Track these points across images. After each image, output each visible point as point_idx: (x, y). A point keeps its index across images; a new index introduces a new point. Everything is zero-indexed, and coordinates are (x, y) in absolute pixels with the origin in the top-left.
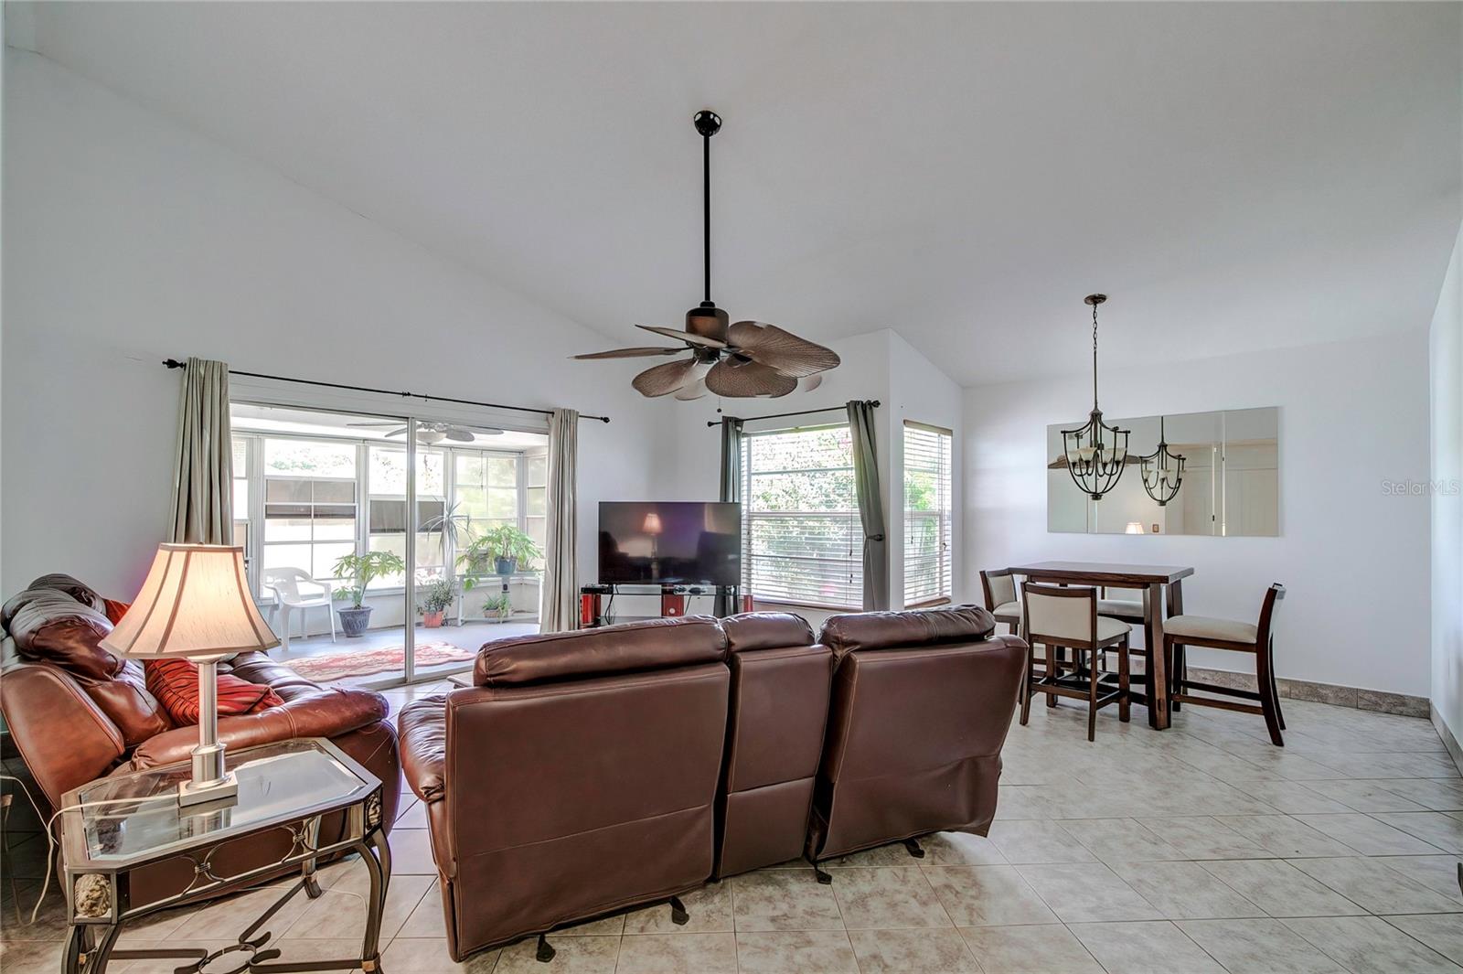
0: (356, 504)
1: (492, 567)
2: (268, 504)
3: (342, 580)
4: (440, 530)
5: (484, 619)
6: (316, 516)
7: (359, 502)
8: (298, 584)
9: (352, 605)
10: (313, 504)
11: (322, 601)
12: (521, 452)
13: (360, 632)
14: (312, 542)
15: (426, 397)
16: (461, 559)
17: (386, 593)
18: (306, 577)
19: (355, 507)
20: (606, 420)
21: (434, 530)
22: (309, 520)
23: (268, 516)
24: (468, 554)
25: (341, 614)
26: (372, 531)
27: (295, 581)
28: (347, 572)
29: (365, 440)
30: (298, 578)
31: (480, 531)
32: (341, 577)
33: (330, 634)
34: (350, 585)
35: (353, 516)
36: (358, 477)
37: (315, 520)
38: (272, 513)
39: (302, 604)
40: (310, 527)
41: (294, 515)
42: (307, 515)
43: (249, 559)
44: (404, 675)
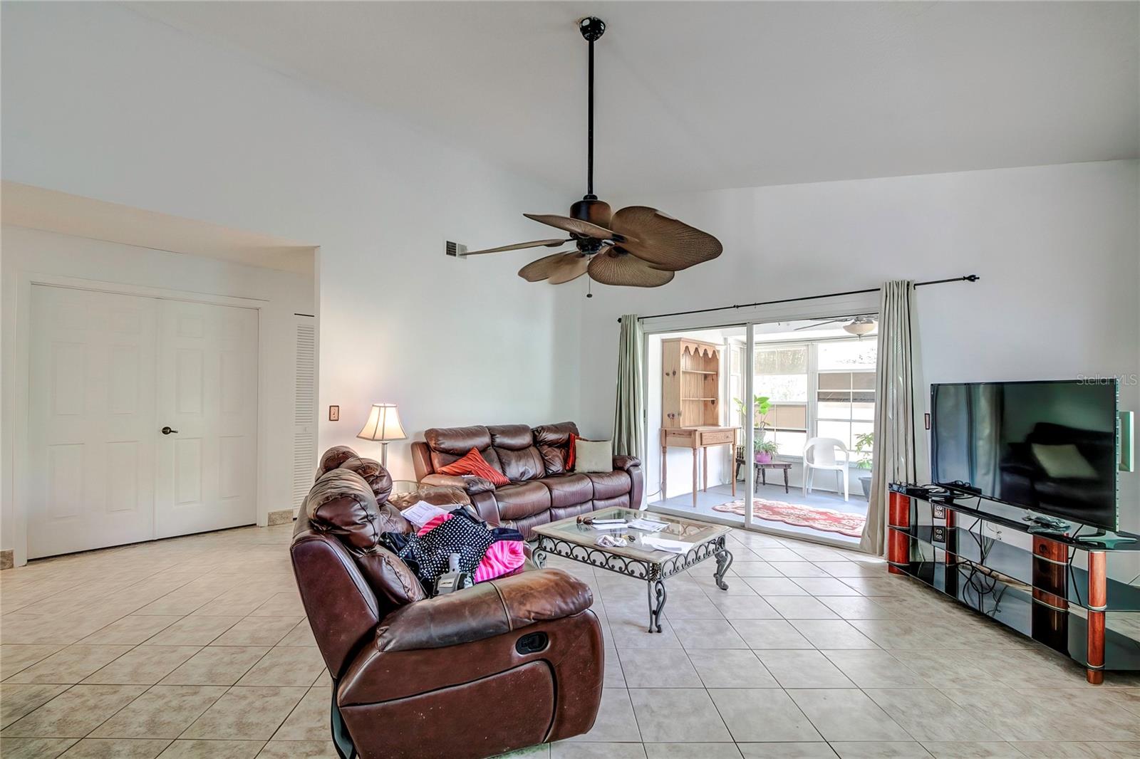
2: (820, 391)
3: (860, 453)
6: (855, 400)
8: (835, 451)
10: (851, 391)
11: (841, 467)
14: (851, 421)
18: (842, 448)
20: (972, 278)
22: (848, 404)
23: (819, 399)
25: (862, 481)
27: (833, 449)
28: (866, 447)
30: (836, 447)
37: (853, 403)
38: (823, 397)
39: (833, 467)
40: (849, 408)
41: (862, 400)
42: (848, 400)
43: (806, 429)
44: (744, 521)
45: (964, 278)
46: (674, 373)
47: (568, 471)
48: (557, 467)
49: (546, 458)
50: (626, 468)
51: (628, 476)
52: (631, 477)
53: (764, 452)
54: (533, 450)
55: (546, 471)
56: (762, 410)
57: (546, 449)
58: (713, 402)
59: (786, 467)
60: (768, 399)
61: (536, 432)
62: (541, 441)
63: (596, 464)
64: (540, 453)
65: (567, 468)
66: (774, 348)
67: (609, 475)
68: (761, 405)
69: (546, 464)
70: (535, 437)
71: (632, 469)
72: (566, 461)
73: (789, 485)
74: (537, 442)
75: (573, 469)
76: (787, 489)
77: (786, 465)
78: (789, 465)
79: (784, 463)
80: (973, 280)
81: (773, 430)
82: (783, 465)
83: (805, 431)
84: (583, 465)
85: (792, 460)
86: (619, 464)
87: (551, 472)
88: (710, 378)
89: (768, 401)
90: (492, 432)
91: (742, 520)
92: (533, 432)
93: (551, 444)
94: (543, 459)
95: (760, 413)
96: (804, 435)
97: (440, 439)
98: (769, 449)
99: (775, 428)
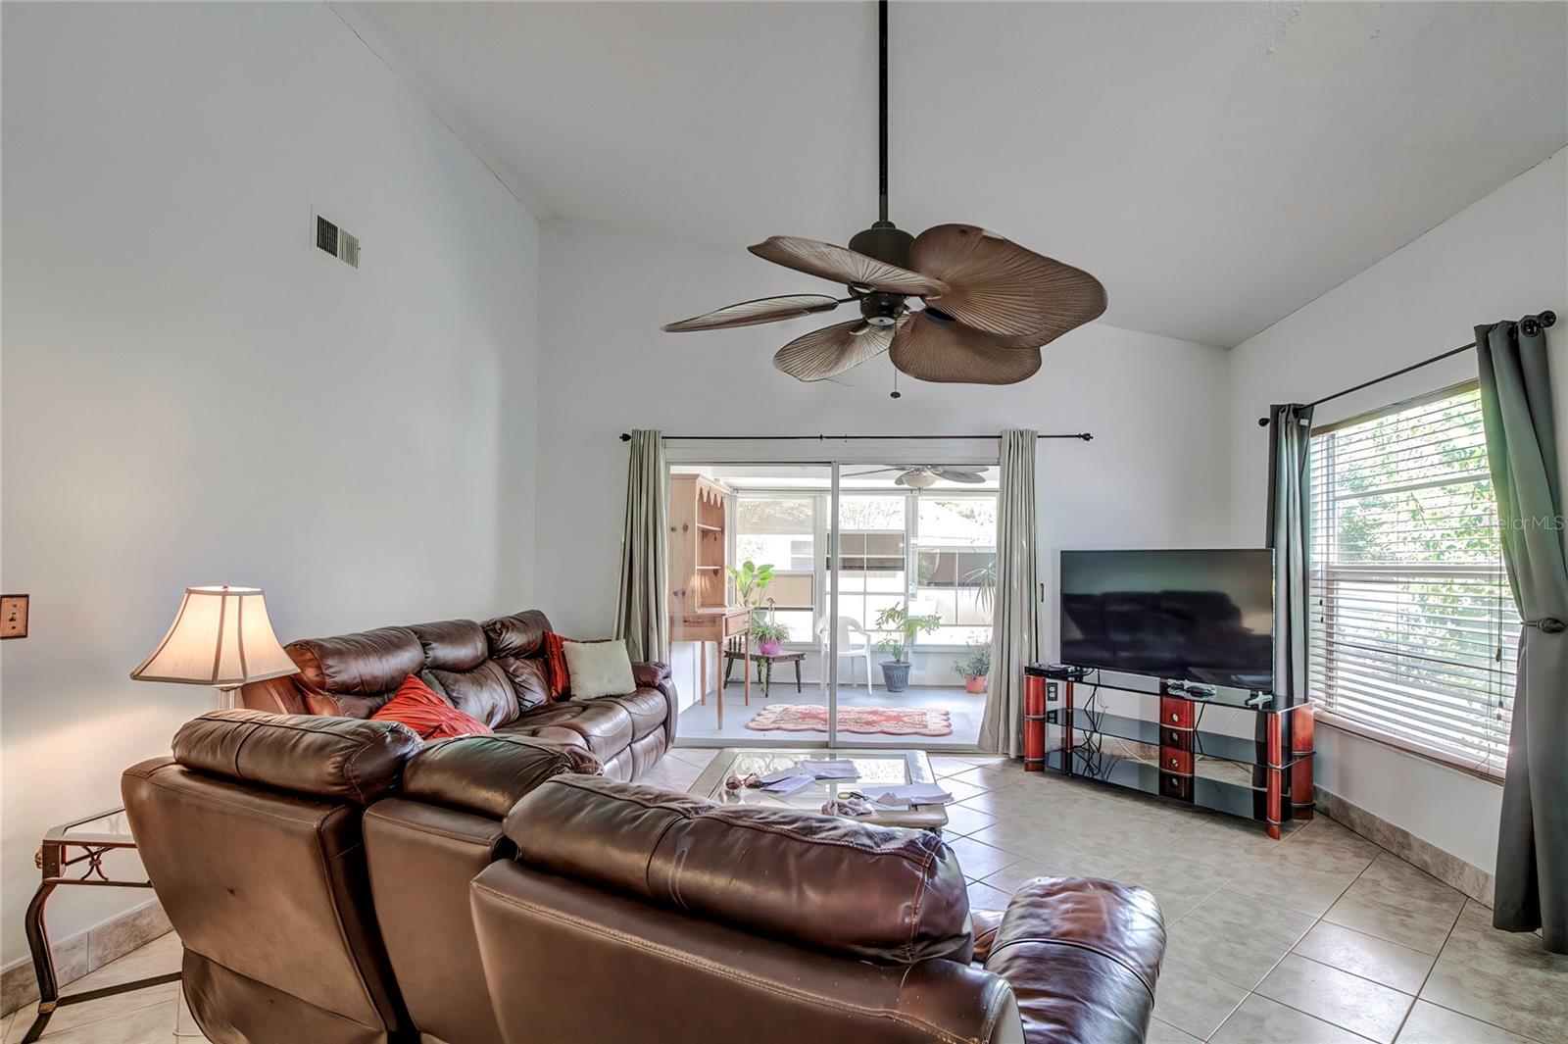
0: (905, 556)
6: (868, 568)
7: (908, 554)
8: (851, 634)
9: (893, 659)
10: (865, 556)
11: (862, 652)
13: (900, 688)
14: (865, 594)
15: (846, 437)
18: (857, 627)
19: (904, 559)
20: (1087, 437)
22: (862, 572)
25: (883, 666)
26: (920, 585)
28: (889, 625)
30: (850, 628)
32: (880, 629)
33: (867, 685)
34: (899, 638)
35: (902, 568)
36: (907, 530)
37: (867, 572)
39: (852, 652)
40: (863, 579)
41: (851, 568)
42: (862, 568)
43: (813, 606)
44: (827, 740)
45: (1079, 436)
46: (685, 528)
47: (559, 699)
48: (537, 695)
49: (517, 680)
50: (657, 682)
51: (662, 696)
52: (665, 695)
54: (494, 667)
55: (520, 704)
56: (761, 582)
57: (514, 664)
59: (798, 659)
60: (773, 566)
61: (491, 634)
62: (503, 650)
63: (609, 681)
64: (506, 672)
65: (554, 694)
66: (773, 498)
67: (630, 698)
69: (518, 690)
70: (490, 642)
71: (663, 682)
72: (549, 680)
73: (801, 681)
74: (495, 652)
75: (566, 694)
76: (799, 687)
77: (798, 656)
78: (802, 655)
79: (797, 653)
80: (1088, 439)
82: (795, 655)
83: (812, 609)
84: (586, 686)
85: (805, 648)
86: (645, 678)
87: (529, 705)
90: (424, 636)
91: (825, 737)
92: (486, 632)
93: (519, 653)
94: (512, 682)
96: (810, 613)
97: (330, 662)
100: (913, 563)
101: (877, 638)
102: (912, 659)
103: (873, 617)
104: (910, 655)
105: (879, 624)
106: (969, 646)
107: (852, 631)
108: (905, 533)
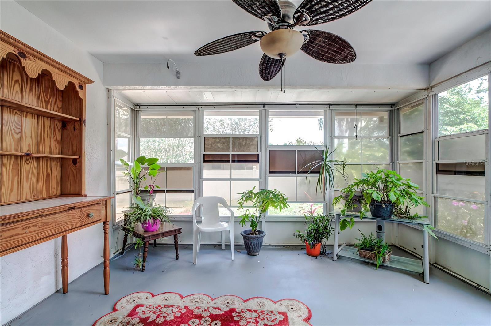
0: (259, 153)
1: (366, 210)
2: (205, 153)
3: (245, 208)
4: (318, 173)
5: (358, 258)
6: (234, 161)
7: (261, 151)
8: (219, 208)
9: (251, 228)
10: (231, 153)
12: (392, 105)
13: (256, 252)
14: (231, 180)
16: (338, 199)
17: (284, 220)
18: (225, 205)
19: (258, 155)
21: (312, 173)
23: (205, 161)
24: (343, 195)
25: (243, 233)
26: (270, 173)
27: (217, 207)
29: (264, 104)
30: (219, 204)
31: (356, 176)
32: (241, 206)
34: (254, 211)
35: (257, 161)
36: (261, 134)
38: (208, 159)
40: (230, 169)
42: (228, 161)
43: (194, 189)
53: (151, 222)
58: (75, 161)
68: (151, 167)
77: (175, 231)
81: (163, 191)
83: (192, 191)
88: (70, 127)
89: (157, 163)
95: (149, 175)
96: (192, 195)
98: (157, 216)
99: (165, 189)
100: (264, 158)
101: (239, 213)
102: (264, 227)
103: (236, 197)
104: (263, 224)
105: (240, 203)
106: (305, 217)
107: (221, 207)
108: (259, 136)
